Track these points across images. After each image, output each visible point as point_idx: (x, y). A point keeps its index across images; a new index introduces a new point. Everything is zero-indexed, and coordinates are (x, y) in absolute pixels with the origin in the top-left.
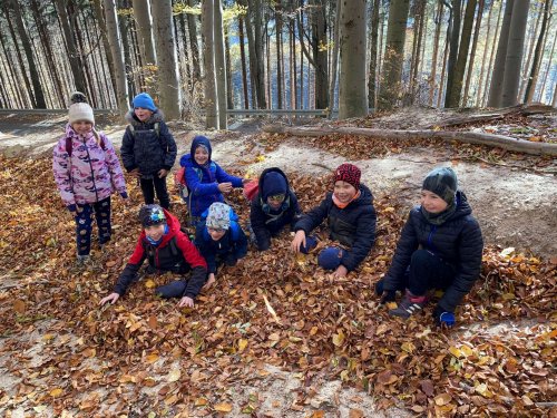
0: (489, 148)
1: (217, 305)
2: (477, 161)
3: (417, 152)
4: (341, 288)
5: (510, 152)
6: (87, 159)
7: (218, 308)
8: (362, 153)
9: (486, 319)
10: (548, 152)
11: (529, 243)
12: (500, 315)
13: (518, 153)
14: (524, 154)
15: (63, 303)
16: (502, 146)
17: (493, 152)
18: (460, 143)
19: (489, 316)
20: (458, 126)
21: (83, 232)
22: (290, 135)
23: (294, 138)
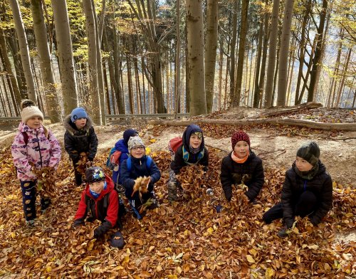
0: (300, 127)
1: (150, 245)
2: (296, 135)
3: (256, 132)
4: (243, 222)
5: (313, 129)
6: (37, 148)
7: (152, 248)
8: (221, 134)
9: (340, 231)
10: (335, 128)
11: (350, 181)
12: (348, 227)
13: (318, 129)
14: (321, 130)
15: (18, 260)
16: (307, 125)
17: (303, 129)
18: (281, 125)
19: (342, 229)
20: (274, 116)
21: (28, 202)
22: (168, 126)
23: (171, 127)
